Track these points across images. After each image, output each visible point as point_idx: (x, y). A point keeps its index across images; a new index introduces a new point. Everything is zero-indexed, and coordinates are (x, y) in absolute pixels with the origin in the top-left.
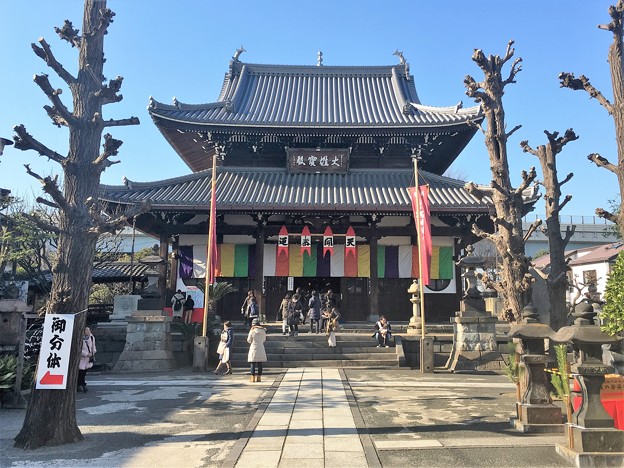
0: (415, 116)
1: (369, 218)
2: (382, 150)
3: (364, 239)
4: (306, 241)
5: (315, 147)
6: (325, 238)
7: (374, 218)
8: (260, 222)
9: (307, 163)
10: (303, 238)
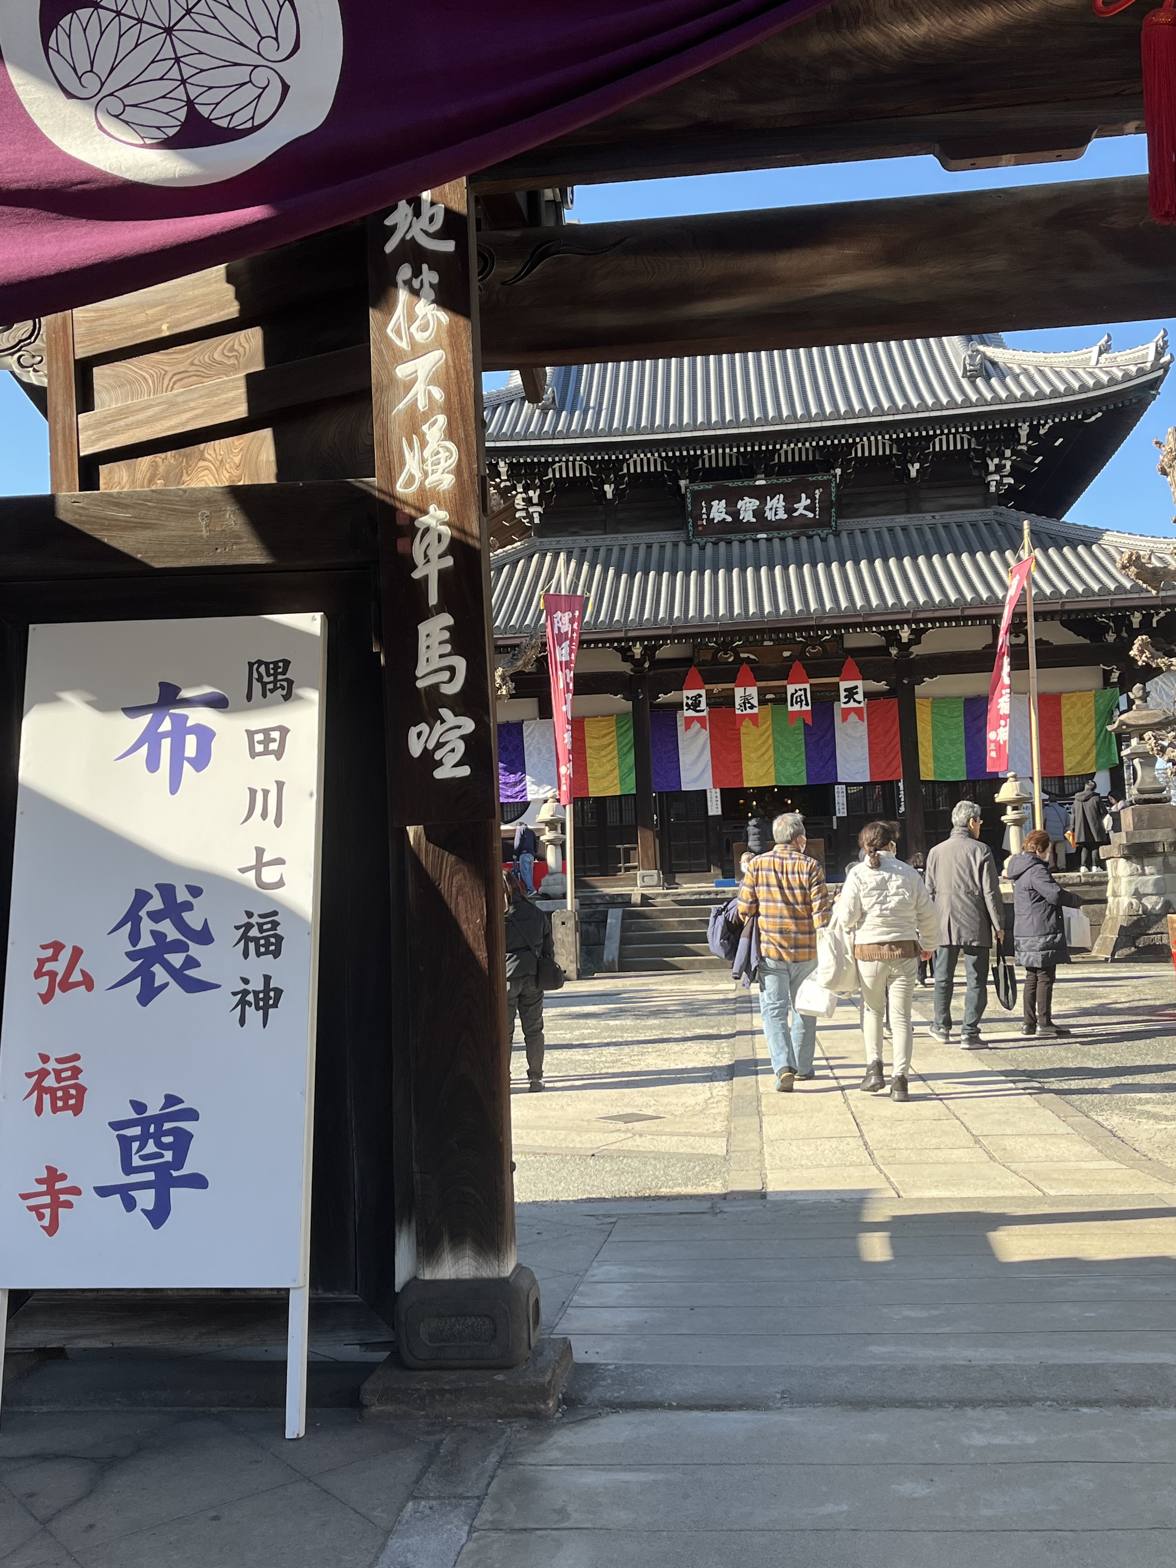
0: (994, 381)
1: (893, 638)
2: (914, 469)
3: (882, 686)
4: (746, 700)
5: (752, 475)
6: (791, 689)
7: (905, 634)
8: (638, 663)
9: (735, 514)
10: (739, 692)
